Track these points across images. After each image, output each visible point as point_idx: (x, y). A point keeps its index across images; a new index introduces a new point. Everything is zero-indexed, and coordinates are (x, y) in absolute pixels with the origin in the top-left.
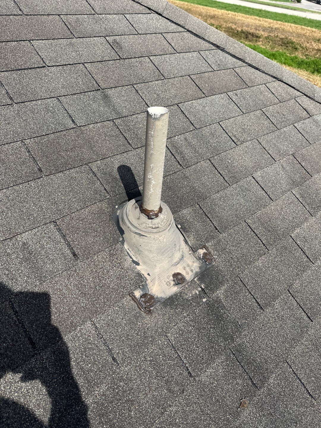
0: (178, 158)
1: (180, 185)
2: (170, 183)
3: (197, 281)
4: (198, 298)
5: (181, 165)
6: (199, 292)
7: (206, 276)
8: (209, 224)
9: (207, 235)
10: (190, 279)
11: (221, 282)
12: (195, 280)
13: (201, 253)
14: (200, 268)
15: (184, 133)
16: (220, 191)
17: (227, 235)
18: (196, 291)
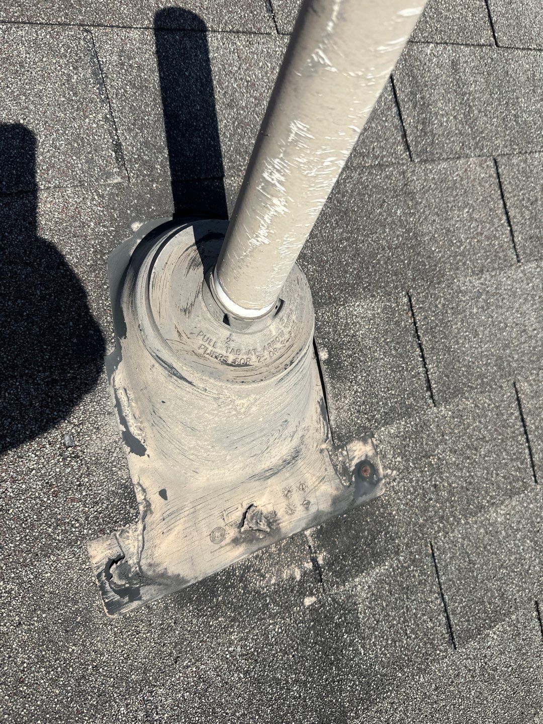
0: (409, 120)
1: (380, 214)
2: (351, 196)
3: (310, 538)
4: (292, 591)
5: (408, 147)
6: (304, 574)
7: (343, 529)
8: (413, 369)
9: (396, 403)
10: (292, 531)
11: (378, 554)
12: (307, 533)
13: (356, 453)
14: (335, 501)
15: (458, 44)
16: (488, 271)
17: (450, 413)
18: (296, 570)
